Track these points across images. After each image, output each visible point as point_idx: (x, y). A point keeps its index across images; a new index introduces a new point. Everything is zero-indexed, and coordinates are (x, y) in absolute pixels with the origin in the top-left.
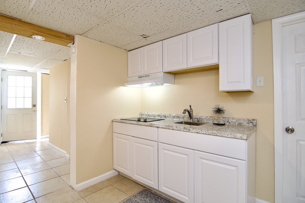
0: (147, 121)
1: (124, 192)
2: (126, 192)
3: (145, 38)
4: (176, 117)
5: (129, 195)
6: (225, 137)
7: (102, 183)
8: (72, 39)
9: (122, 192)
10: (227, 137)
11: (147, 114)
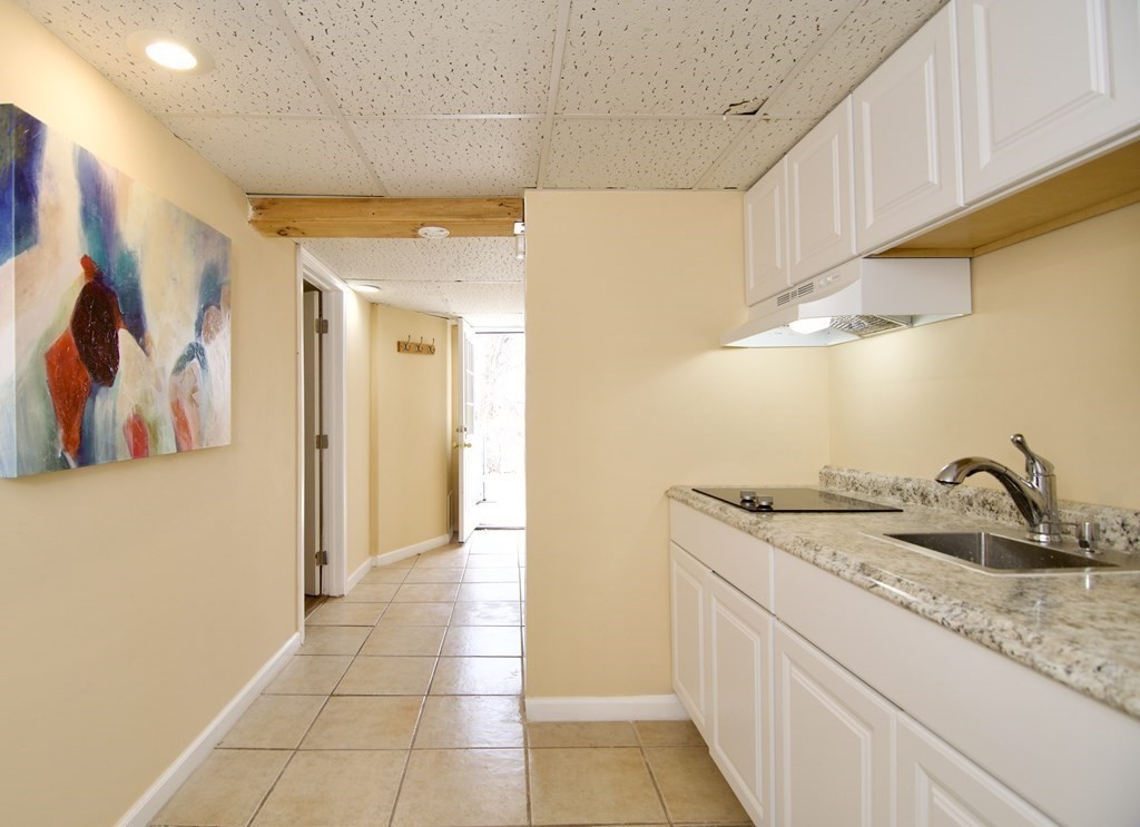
0: (774, 507)
1: (660, 796)
2: (668, 800)
3: (754, 113)
4: (975, 504)
5: (670, 815)
6: (1049, 676)
7: (616, 725)
8: (516, 210)
9: (658, 791)
10: (1063, 683)
11: (847, 475)
